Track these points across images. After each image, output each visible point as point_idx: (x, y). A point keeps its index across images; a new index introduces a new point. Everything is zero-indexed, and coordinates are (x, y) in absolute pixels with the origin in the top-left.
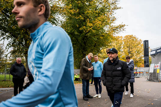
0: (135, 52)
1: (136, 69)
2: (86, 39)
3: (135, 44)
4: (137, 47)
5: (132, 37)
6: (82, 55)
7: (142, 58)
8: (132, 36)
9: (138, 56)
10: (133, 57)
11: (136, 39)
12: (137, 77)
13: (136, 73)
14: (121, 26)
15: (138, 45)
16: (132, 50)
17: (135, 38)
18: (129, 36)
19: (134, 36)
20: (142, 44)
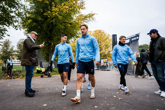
0: (104, 46)
1: (106, 61)
2: (51, 27)
3: (104, 39)
4: (106, 41)
5: (101, 32)
6: (47, 45)
7: (110, 52)
8: (101, 30)
9: (106, 50)
10: (102, 51)
11: (104, 34)
12: (107, 70)
13: (106, 65)
14: (91, 16)
15: (106, 39)
16: (101, 44)
17: (103, 32)
18: (98, 30)
19: (102, 30)
20: (110, 38)
